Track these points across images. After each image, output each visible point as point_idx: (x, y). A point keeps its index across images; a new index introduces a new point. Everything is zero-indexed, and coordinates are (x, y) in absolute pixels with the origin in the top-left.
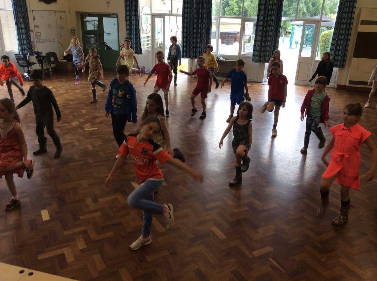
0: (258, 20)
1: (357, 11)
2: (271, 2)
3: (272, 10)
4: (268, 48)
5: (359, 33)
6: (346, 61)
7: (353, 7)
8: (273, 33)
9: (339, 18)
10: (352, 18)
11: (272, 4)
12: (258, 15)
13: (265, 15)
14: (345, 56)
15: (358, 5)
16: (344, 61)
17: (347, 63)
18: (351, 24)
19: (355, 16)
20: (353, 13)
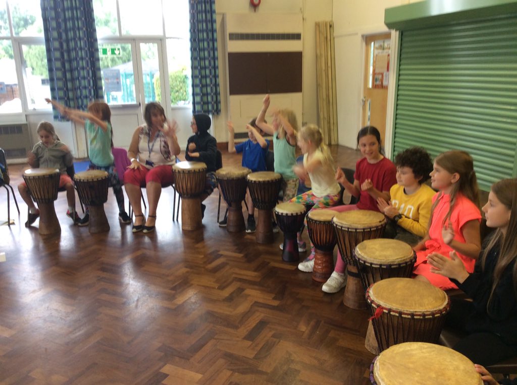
0: (48, 40)
1: (218, 18)
2: (67, 4)
3: (72, 19)
4: (85, 92)
5: (230, 54)
6: (220, 102)
7: (212, 12)
8: (87, 62)
9: (194, 31)
10: (213, 31)
11: (72, 8)
12: (47, 30)
13: (60, 28)
14: (217, 94)
15: (217, 7)
16: (217, 102)
17: (222, 106)
18: (214, 40)
19: (217, 26)
20: (213, 21)
